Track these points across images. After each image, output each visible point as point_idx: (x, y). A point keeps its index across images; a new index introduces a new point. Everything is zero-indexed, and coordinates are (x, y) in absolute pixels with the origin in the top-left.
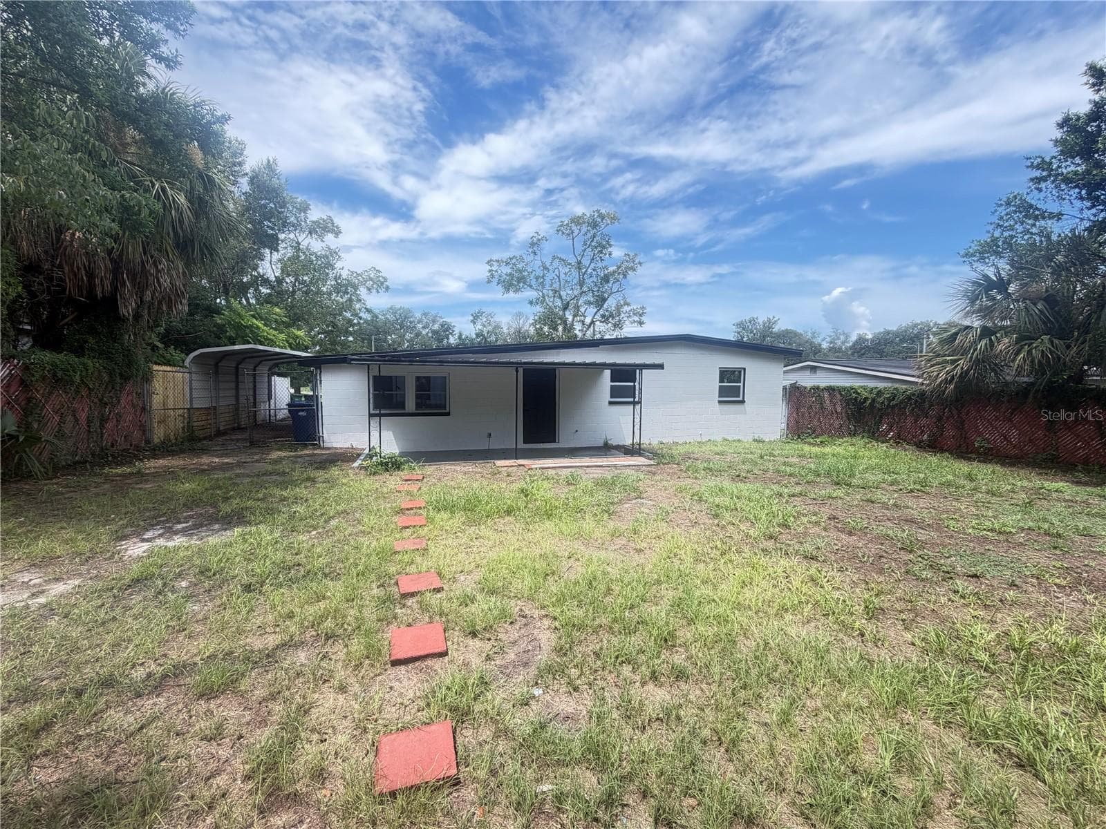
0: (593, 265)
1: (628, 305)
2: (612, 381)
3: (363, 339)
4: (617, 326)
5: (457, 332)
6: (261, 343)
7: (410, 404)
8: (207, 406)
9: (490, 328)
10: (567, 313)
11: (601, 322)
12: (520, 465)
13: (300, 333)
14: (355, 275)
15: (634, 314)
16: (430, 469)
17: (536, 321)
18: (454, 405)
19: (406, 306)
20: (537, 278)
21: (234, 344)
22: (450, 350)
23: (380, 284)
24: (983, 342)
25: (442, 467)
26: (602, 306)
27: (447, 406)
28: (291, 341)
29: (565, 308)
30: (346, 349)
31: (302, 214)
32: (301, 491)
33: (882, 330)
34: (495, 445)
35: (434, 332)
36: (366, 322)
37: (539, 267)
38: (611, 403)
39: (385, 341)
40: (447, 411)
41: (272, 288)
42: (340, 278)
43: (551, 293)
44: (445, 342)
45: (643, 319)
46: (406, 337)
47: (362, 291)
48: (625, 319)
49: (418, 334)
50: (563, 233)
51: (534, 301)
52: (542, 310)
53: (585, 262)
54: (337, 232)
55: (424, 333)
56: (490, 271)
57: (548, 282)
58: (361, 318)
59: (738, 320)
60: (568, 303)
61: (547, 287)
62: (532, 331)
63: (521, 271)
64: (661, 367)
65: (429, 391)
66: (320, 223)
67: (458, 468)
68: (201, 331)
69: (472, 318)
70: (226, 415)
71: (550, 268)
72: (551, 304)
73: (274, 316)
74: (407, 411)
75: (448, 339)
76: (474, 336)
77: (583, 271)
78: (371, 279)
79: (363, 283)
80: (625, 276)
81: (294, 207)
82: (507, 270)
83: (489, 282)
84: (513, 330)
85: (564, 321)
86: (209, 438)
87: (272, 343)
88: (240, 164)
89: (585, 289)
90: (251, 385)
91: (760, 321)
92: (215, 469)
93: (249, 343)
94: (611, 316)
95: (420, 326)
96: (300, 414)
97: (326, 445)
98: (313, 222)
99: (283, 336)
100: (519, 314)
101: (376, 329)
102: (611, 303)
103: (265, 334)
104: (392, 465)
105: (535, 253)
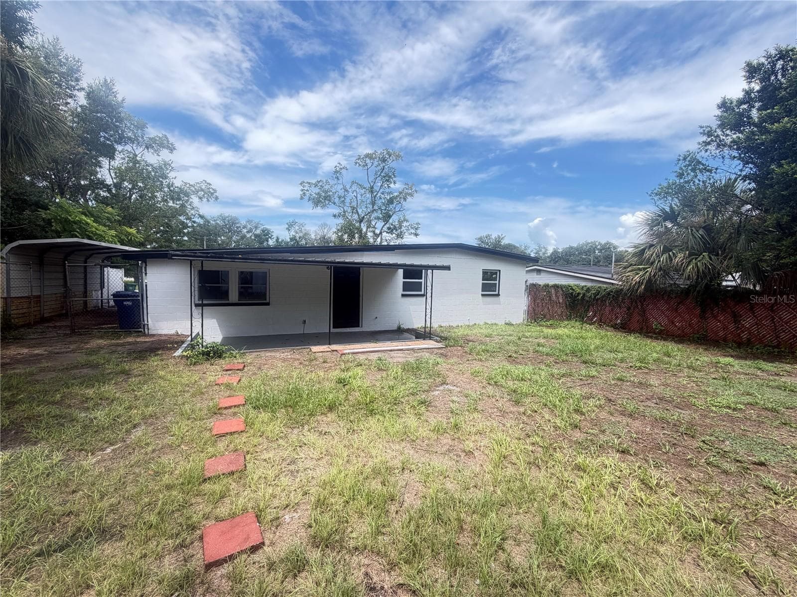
0: (381, 190)
1: (407, 221)
2: (404, 278)
3: (196, 239)
4: (400, 236)
5: (275, 236)
6: (90, 238)
7: (234, 296)
8: (26, 295)
9: (301, 235)
10: (362, 225)
11: (387, 233)
12: (333, 351)
13: (133, 231)
14: (188, 185)
15: (412, 228)
16: (251, 357)
17: (338, 230)
18: (273, 295)
19: (234, 215)
20: (340, 198)
21: (60, 237)
22: (270, 250)
23: (209, 194)
24: (665, 256)
25: (263, 354)
26: (387, 221)
27: (268, 297)
28: (123, 237)
29: (361, 221)
30: (181, 246)
31: (139, 131)
32: (108, 389)
33: (568, 246)
34: (309, 330)
35: (256, 236)
36: (199, 225)
37: (341, 189)
38: (403, 295)
39: (216, 241)
40: (268, 301)
41: (109, 191)
42: (172, 186)
43: (349, 210)
44: (265, 244)
45: (418, 232)
46: (234, 238)
47: (195, 200)
48: (405, 231)
49: (244, 237)
50: (360, 165)
51: (337, 214)
52: (343, 222)
53: (376, 188)
54: (172, 149)
55: (248, 236)
56: (302, 190)
57: (348, 200)
58: (194, 222)
59: (479, 236)
60: (363, 217)
61: (347, 204)
62: (334, 237)
63: (326, 192)
64: (448, 268)
65: (252, 284)
66: (156, 140)
67: (277, 355)
68: (25, 224)
69: (287, 226)
70: (53, 303)
71: (350, 190)
72: (350, 218)
73: (107, 215)
74: (230, 301)
75: (267, 241)
76: (289, 240)
77: (375, 194)
78: (202, 190)
79: (196, 192)
80: (405, 199)
81: (132, 124)
82: (317, 190)
83: (302, 198)
84: (319, 237)
85: (360, 231)
86: (28, 325)
87: (101, 238)
88: (77, 80)
89: (376, 207)
90: (82, 276)
91: (493, 237)
92: (18, 361)
93: (77, 237)
94: (395, 228)
95: (245, 231)
96: (125, 303)
97: (151, 332)
98: (150, 138)
99: (113, 232)
100: (324, 225)
101: (207, 231)
102: (394, 220)
103: (94, 229)
104: (213, 354)
105: (338, 179)
